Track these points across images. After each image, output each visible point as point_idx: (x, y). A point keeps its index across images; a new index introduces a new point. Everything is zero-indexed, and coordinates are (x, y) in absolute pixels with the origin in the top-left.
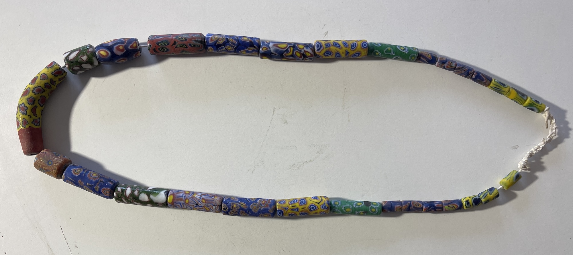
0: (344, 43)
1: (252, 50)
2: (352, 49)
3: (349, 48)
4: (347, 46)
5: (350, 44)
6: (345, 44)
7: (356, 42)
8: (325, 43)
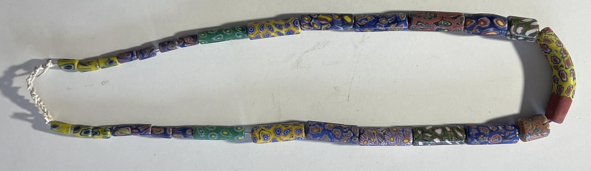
0: (272, 29)
1: (362, 21)
2: (263, 25)
3: (266, 25)
4: (268, 26)
5: (266, 29)
6: (270, 28)
7: (260, 31)
8: (290, 27)
